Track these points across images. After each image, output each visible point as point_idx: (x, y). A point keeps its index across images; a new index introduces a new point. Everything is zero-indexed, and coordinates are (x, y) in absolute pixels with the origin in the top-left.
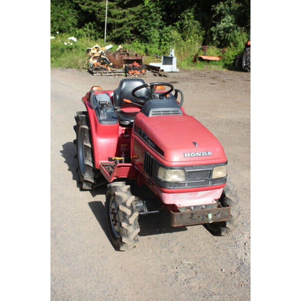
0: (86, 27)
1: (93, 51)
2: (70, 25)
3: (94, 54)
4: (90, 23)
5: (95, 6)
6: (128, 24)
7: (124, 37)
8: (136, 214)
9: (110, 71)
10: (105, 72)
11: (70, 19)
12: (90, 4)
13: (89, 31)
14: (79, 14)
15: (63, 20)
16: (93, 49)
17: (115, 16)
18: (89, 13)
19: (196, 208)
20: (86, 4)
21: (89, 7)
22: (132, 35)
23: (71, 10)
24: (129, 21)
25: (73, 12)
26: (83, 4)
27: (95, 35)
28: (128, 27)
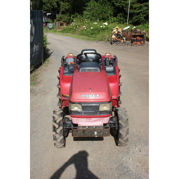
0: (118, 16)
1: (114, 31)
2: (109, 15)
3: (115, 32)
4: (120, 13)
5: (123, 3)
6: (143, 13)
7: (140, 21)
8: (61, 128)
9: (122, 42)
10: (119, 43)
11: (109, 12)
12: (121, 2)
13: (120, 18)
14: (114, 8)
15: (105, 12)
16: (115, 30)
17: (135, 9)
18: (120, 8)
19: (89, 128)
20: (118, 2)
21: (120, 4)
22: (145, 19)
23: (110, 6)
24: (144, 11)
25: (111, 8)
26: (117, 3)
27: (123, 20)
28: (143, 14)
